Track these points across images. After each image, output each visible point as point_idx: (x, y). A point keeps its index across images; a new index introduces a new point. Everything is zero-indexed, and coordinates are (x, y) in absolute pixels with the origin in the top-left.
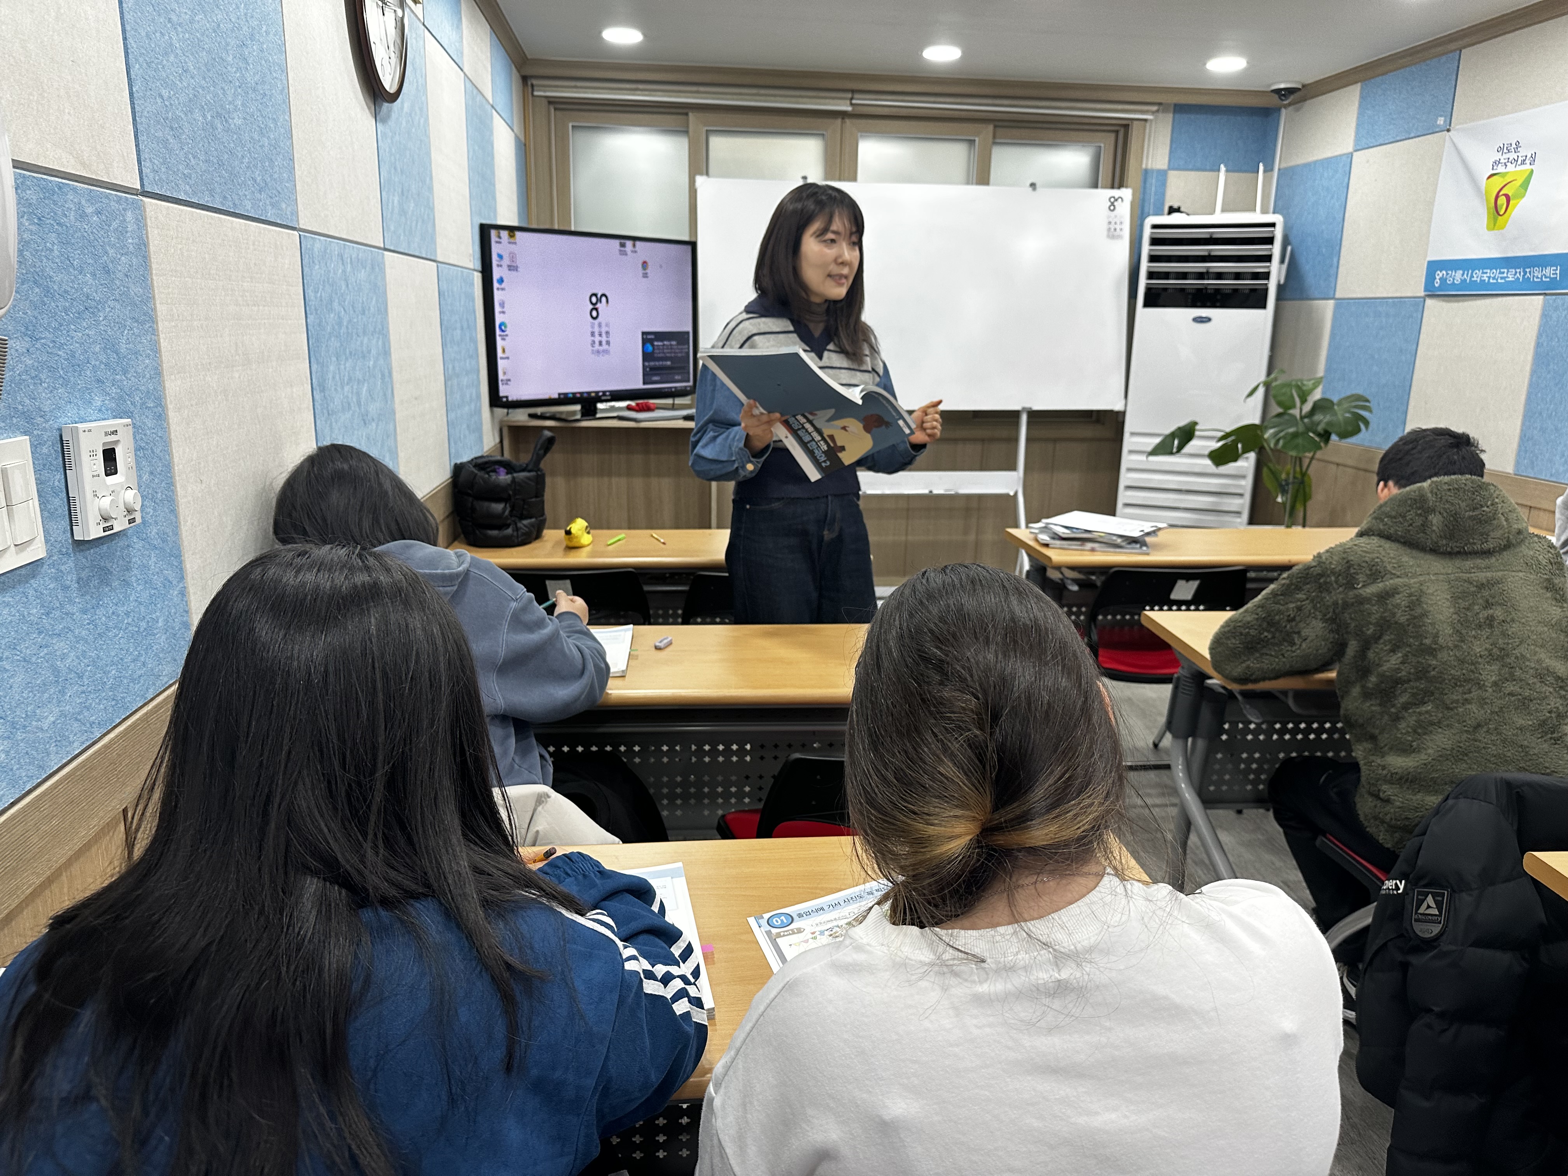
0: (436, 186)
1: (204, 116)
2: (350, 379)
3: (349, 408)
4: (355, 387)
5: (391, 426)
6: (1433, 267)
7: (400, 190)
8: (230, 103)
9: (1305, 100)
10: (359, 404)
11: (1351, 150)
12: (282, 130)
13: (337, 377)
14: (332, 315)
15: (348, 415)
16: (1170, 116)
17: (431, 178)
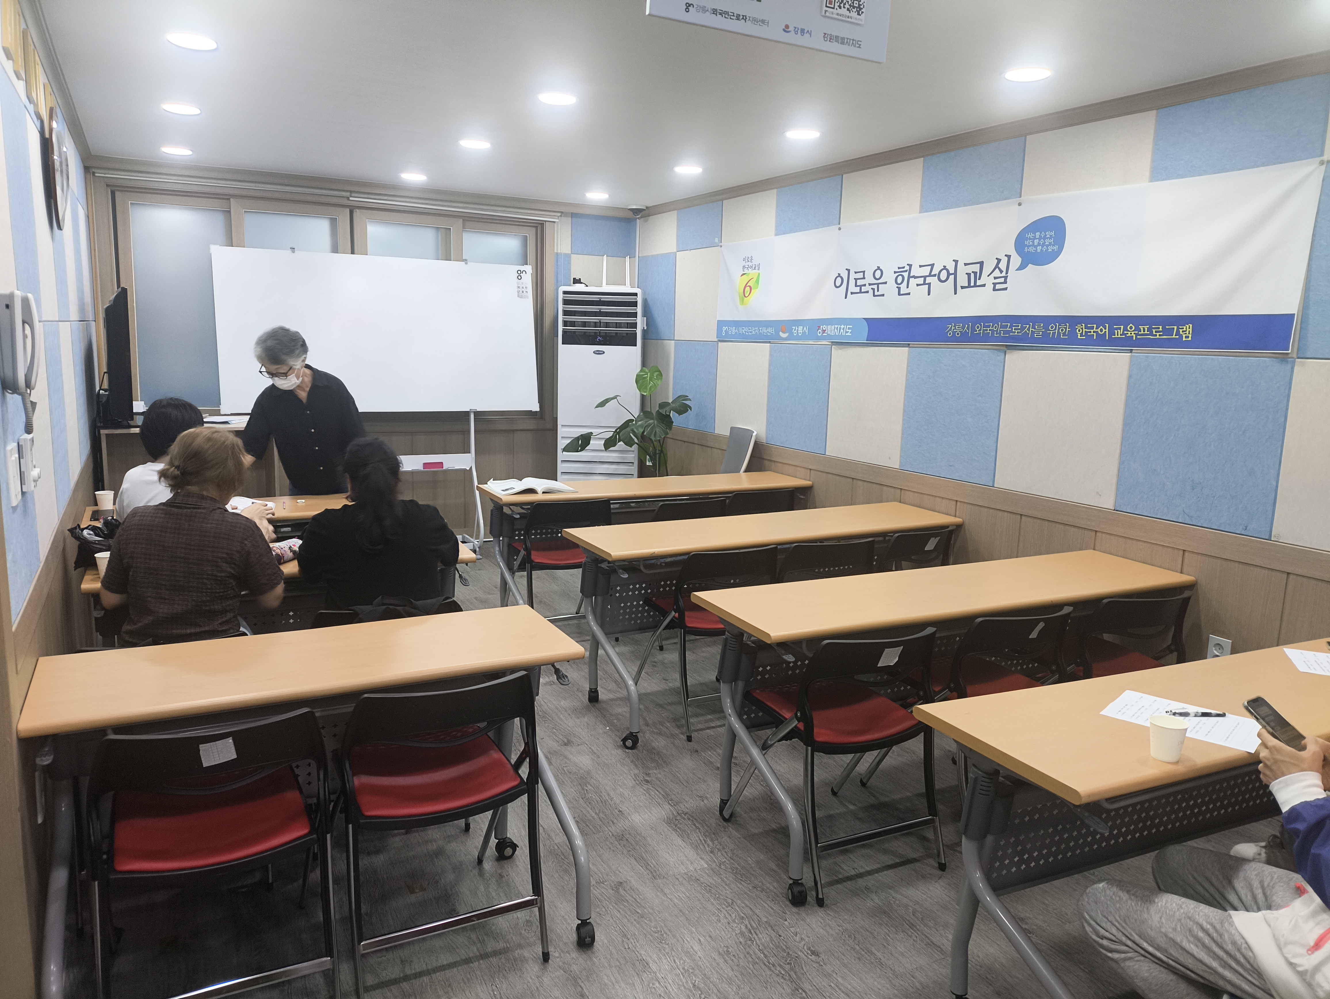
6: (721, 324)
7: (60, 281)
9: (649, 216)
11: (675, 251)
14: (51, 368)
16: (569, 220)
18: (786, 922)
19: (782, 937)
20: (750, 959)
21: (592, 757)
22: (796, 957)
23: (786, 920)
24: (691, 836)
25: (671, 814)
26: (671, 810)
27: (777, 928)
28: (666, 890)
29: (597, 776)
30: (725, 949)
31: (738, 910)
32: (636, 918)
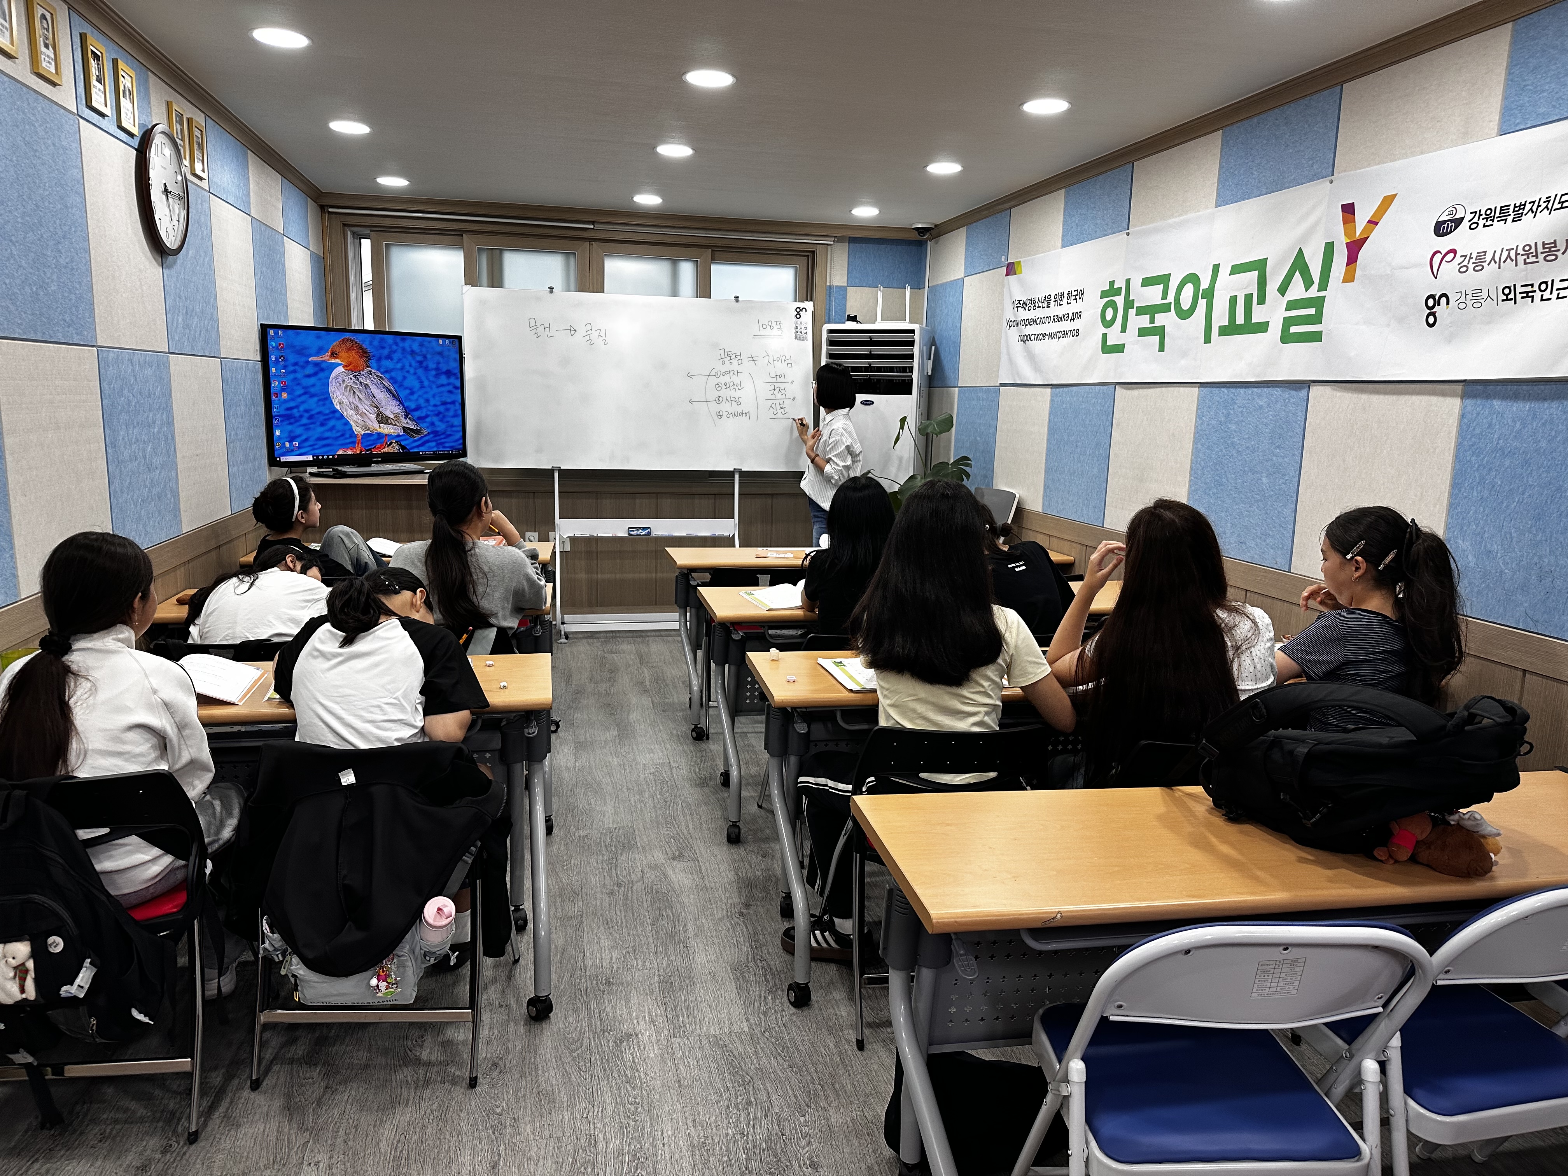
0: (220, 303)
1: (31, 289)
2: (137, 440)
3: (136, 459)
4: (141, 446)
5: (173, 474)
7: (184, 311)
8: (49, 278)
9: (939, 235)
10: (145, 458)
11: (963, 276)
12: (86, 288)
13: (126, 438)
14: (123, 399)
15: (135, 464)
16: (846, 246)
17: (216, 299)
18: (802, 1119)
19: (784, 1137)
20: (725, 1159)
21: (695, 876)
22: (787, 1166)
23: (804, 1116)
24: (751, 989)
25: (745, 958)
26: (748, 955)
27: (787, 1124)
28: (679, 1054)
29: (686, 901)
30: (703, 1140)
31: (751, 1093)
32: (619, 1081)
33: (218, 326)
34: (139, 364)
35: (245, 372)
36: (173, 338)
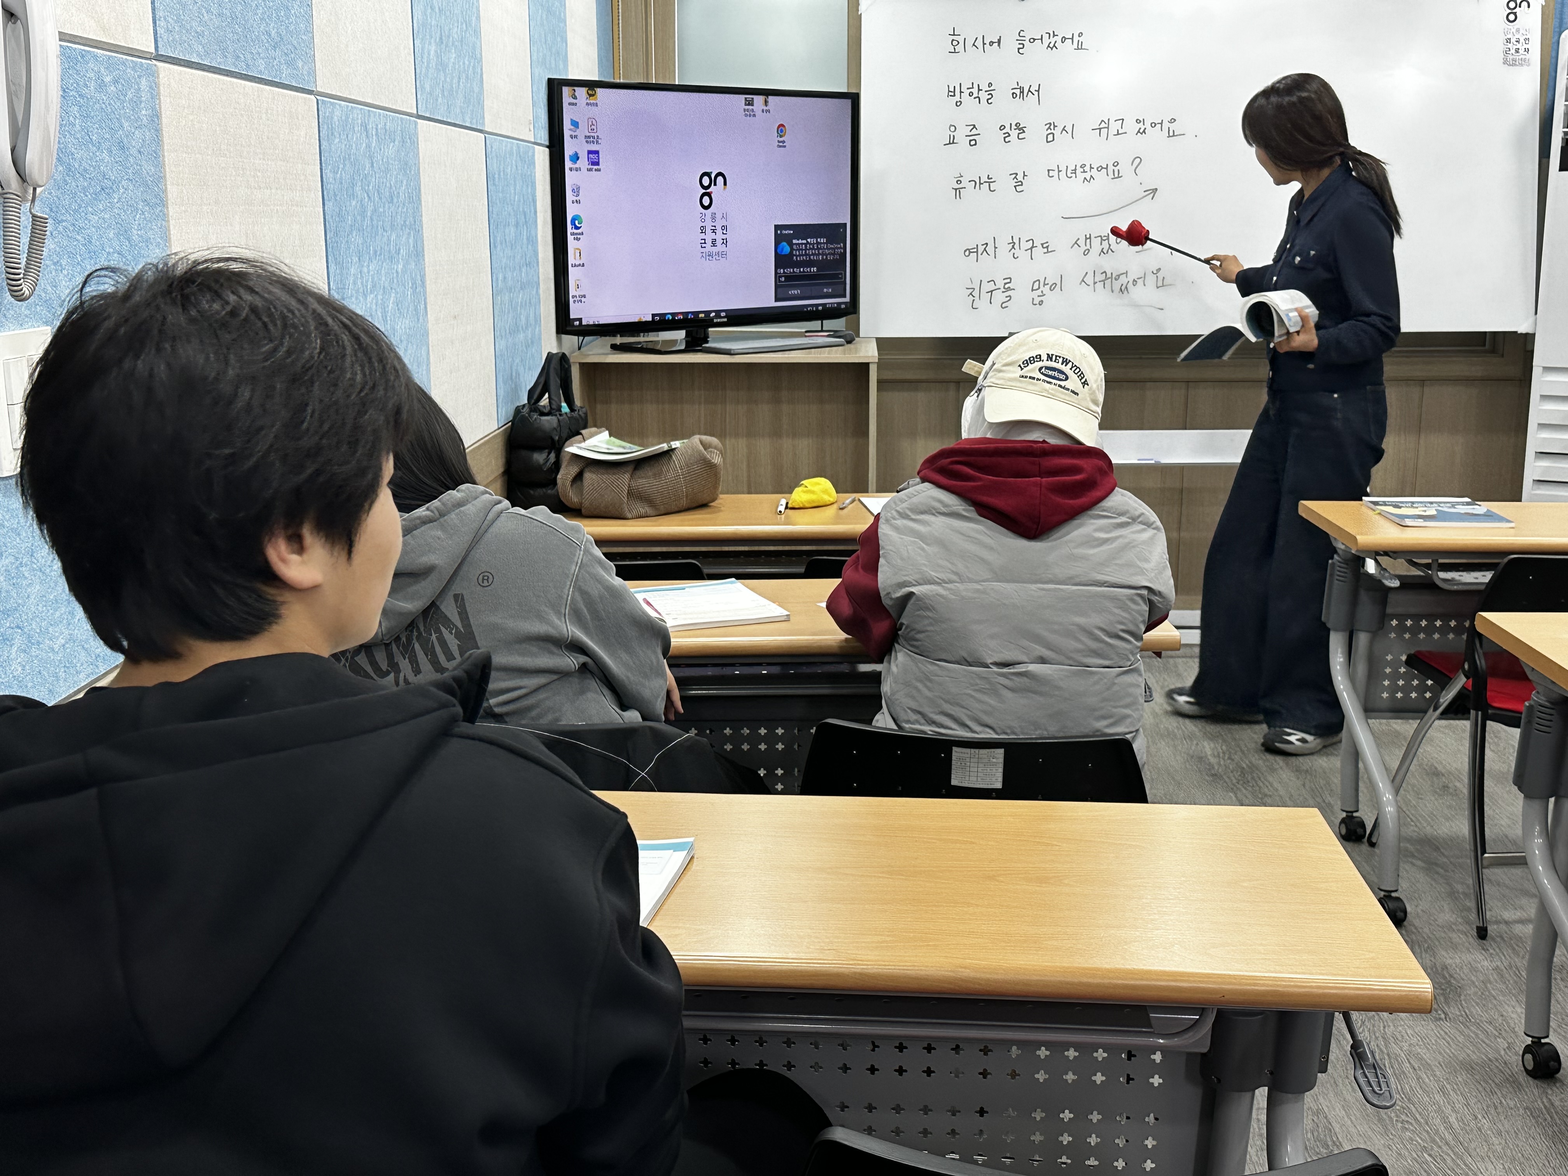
7: (438, 37)
14: (354, 203)
33: (482, 69)
34: (377, 134)
35: (516, 161)
36: (423, 87)
